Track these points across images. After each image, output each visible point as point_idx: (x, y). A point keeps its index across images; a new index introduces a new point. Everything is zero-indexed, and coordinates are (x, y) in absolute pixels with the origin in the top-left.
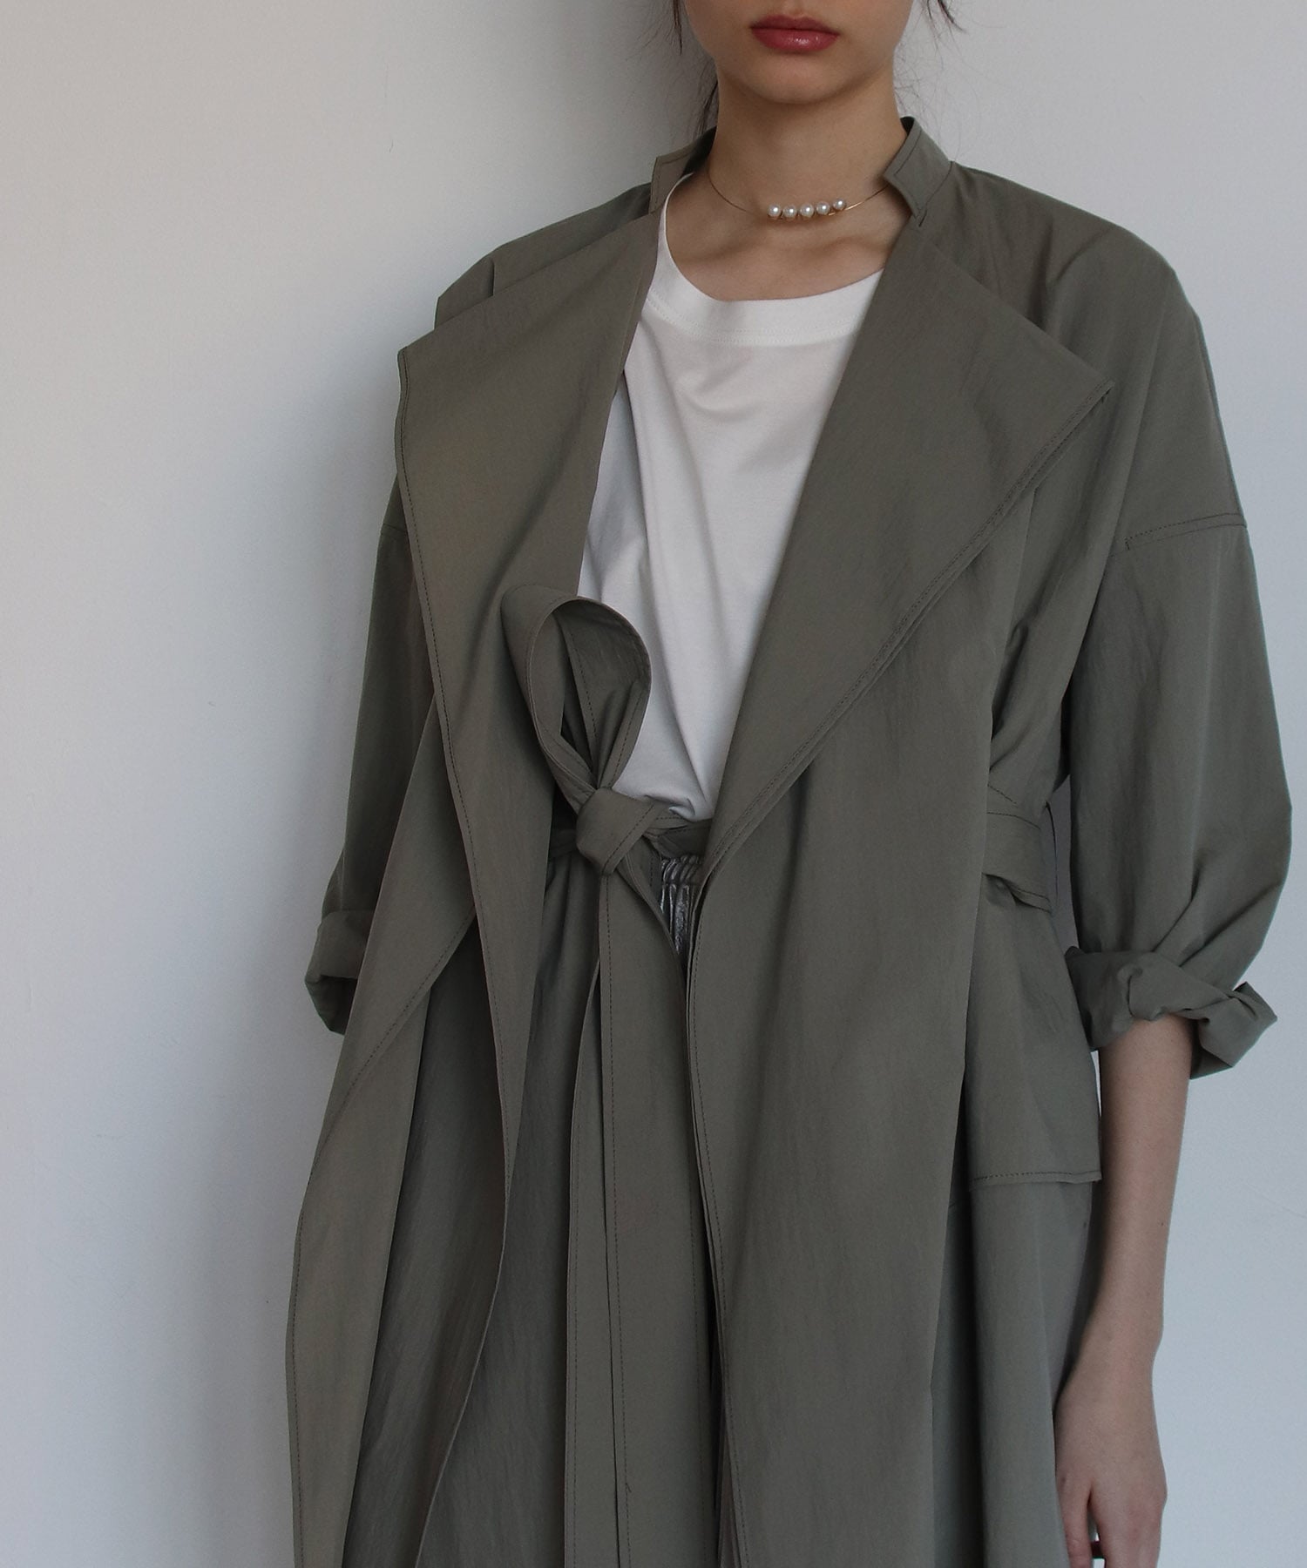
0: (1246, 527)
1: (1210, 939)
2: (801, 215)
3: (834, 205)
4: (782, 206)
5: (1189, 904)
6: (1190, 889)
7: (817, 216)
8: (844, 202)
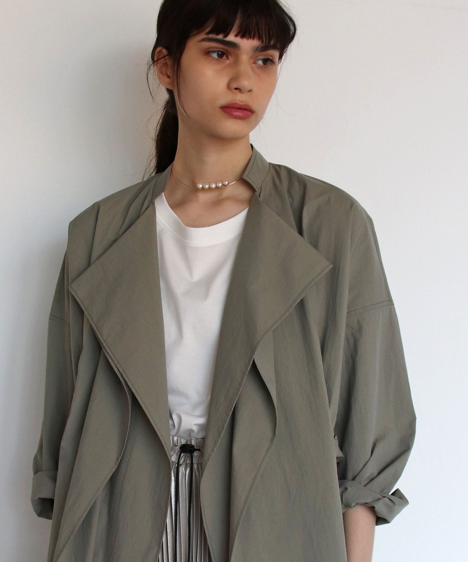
0: (394, 305)
1: (379, 474)
2: (211, 188)
3: (224, 183)
4: (203, 184)
5: (370, 458)
6: (370, 451)
7: (217, 188)
8: (228, 182)
